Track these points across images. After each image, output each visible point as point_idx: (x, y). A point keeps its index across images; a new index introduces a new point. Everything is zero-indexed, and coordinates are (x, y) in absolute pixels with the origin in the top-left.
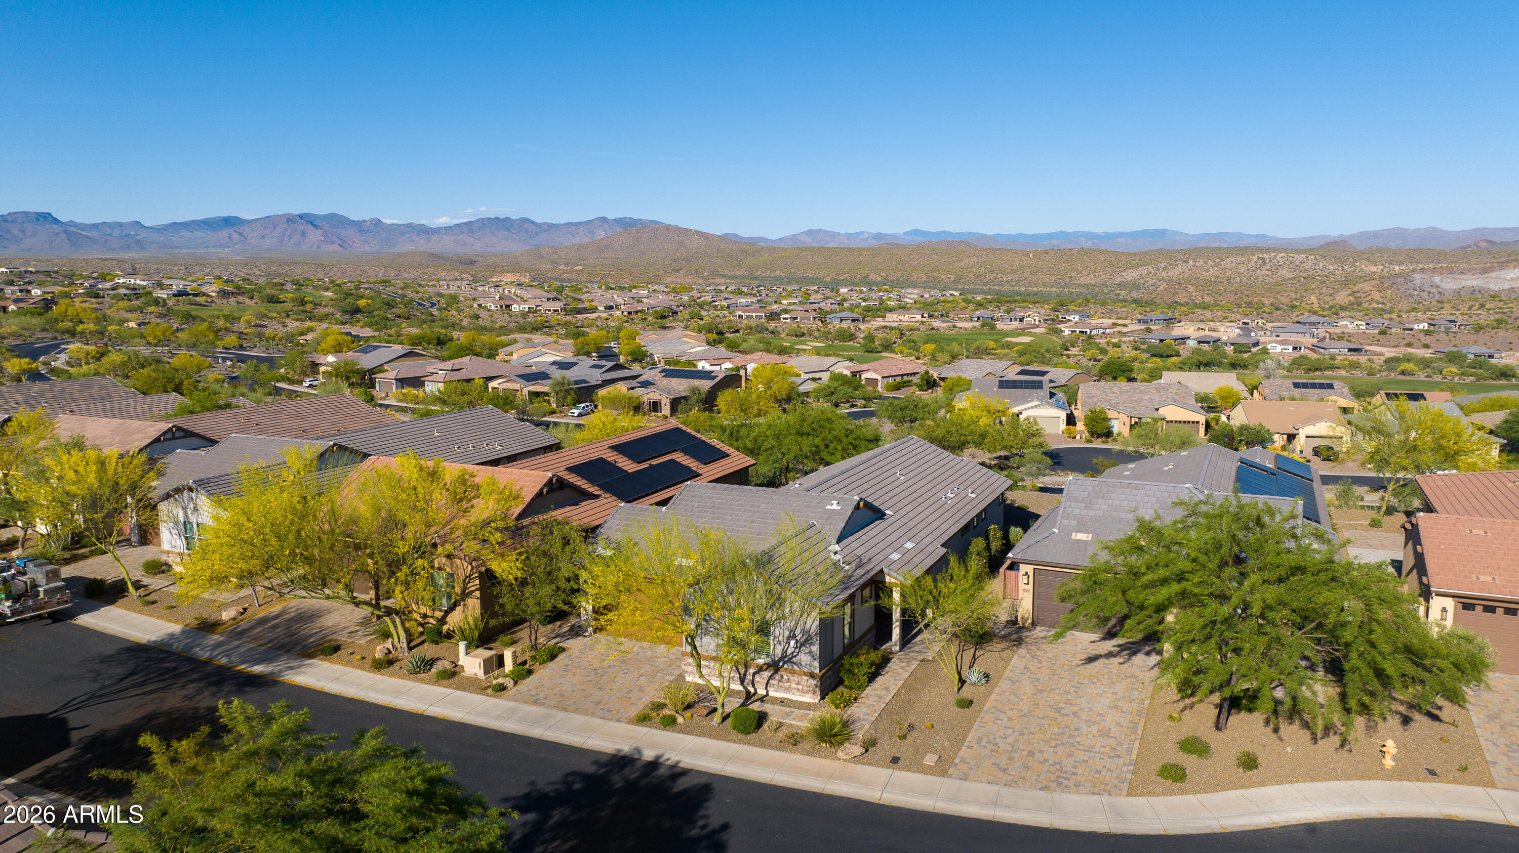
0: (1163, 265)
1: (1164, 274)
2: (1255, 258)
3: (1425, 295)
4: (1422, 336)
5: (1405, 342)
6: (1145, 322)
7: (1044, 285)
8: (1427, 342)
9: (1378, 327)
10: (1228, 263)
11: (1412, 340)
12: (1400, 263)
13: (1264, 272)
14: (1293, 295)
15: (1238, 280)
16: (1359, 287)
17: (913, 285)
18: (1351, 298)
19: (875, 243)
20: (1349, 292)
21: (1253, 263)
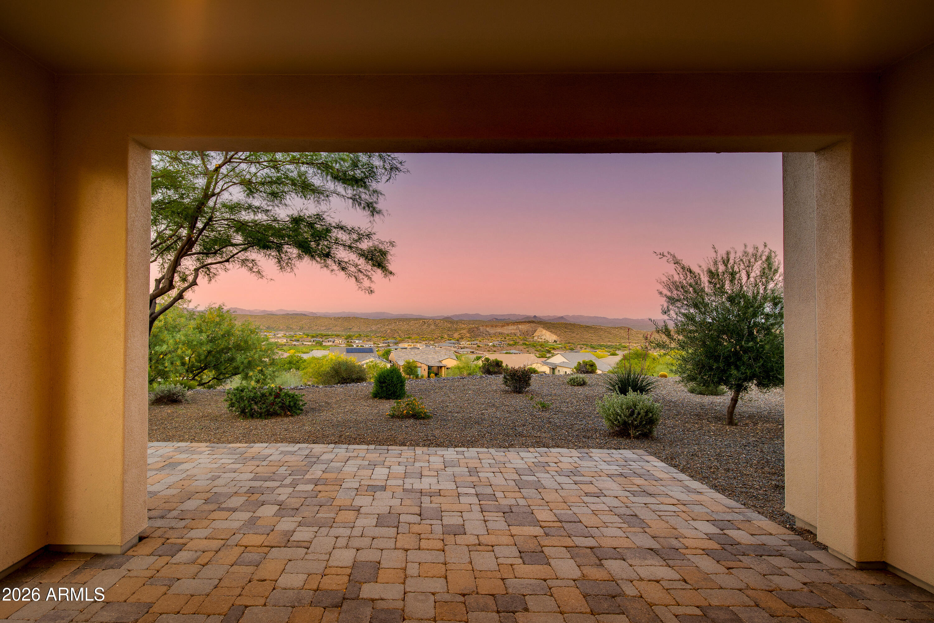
0: (386, 324)
1: (387, 327)
2: (421, 321)
3: (484, 335)
4: (492, 348)
5: (487, 350)
6: (386, 343)
7: (339, 331)
8: (494, 350)
9: (475, 345)
10: (412, 323)
11: (489, 349)
12: (473, 324)
13: (425, 327)
14: (438, 335)
15: (416, 330)
16: (462, 332)
17: (281, 330)
18: (460, 336)
19: (262, 314)
20: (458, 333)
21: (421, 323)
